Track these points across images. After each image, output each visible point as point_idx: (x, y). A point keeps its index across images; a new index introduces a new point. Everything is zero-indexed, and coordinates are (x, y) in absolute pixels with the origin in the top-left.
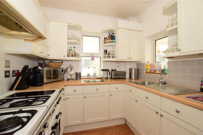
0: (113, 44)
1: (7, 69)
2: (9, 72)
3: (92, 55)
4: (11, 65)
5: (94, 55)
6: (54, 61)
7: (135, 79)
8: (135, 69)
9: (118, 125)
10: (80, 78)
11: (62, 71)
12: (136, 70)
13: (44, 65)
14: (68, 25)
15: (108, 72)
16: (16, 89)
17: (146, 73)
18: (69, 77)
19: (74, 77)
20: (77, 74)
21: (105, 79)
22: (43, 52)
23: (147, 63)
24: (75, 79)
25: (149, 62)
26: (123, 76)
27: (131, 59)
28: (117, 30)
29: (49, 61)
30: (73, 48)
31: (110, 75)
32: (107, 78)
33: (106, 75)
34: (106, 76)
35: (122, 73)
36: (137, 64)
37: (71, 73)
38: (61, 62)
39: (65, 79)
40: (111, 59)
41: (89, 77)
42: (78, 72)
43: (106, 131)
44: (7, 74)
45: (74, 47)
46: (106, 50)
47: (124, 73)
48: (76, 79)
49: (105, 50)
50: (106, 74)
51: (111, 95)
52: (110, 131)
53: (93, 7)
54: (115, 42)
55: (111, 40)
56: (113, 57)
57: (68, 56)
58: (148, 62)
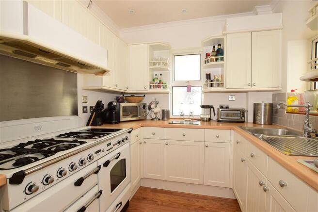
0: (219, 62)
1: (85, 105)
2: (86, 107)
3: (187, 84)
4: (88, 101)
5: (190, 84)
6: (135, 95)
7: (265, 124)
8: (265, 105)
9: (220, 198)
10: (168, 118)
11: (144, 107)
12: (268, 107)
13: (121, 100)
14: (150, 46)
15: (212, 109)
16: (91, 125)
17: (287, 112)
18: (153, 116)
19: (160, 116)
20: (163, 111)
21: (207, 121)
22: (118, 85)
23: (290, 92)
24: (161, 119)
25: (296, 92)
26: (239, 118)
27: (253, 87)
28: (225, 37)
29: (130, 95)
30: (159, 76)
31: (215, 114)
32: (210, 120)
33: (207, 115)
34: (208, 117)
35: (239, 112)
36: (273, 95)
37: (155, 110)
38: (143, 95)
39: (148, 117)
40: (215, 88)
41: (182, 117)
42: (165, 109)
43: (197, 200)
44: (85, 109)
45: (161, 74)
46: (210, 75)
47: (243, 112)
48: (163, 119)
49: (207, 75)
50: (209, 113)
51: (207, 147)
52: (203, 202)
53: (183, 11)
54: (222, 59)
55: (215, 57)
56: (218, 85)
57: (151, 88)
58: (292, 91)
